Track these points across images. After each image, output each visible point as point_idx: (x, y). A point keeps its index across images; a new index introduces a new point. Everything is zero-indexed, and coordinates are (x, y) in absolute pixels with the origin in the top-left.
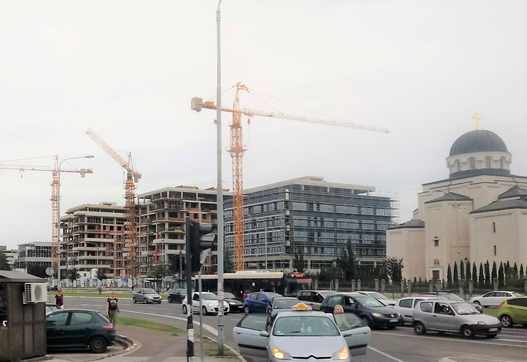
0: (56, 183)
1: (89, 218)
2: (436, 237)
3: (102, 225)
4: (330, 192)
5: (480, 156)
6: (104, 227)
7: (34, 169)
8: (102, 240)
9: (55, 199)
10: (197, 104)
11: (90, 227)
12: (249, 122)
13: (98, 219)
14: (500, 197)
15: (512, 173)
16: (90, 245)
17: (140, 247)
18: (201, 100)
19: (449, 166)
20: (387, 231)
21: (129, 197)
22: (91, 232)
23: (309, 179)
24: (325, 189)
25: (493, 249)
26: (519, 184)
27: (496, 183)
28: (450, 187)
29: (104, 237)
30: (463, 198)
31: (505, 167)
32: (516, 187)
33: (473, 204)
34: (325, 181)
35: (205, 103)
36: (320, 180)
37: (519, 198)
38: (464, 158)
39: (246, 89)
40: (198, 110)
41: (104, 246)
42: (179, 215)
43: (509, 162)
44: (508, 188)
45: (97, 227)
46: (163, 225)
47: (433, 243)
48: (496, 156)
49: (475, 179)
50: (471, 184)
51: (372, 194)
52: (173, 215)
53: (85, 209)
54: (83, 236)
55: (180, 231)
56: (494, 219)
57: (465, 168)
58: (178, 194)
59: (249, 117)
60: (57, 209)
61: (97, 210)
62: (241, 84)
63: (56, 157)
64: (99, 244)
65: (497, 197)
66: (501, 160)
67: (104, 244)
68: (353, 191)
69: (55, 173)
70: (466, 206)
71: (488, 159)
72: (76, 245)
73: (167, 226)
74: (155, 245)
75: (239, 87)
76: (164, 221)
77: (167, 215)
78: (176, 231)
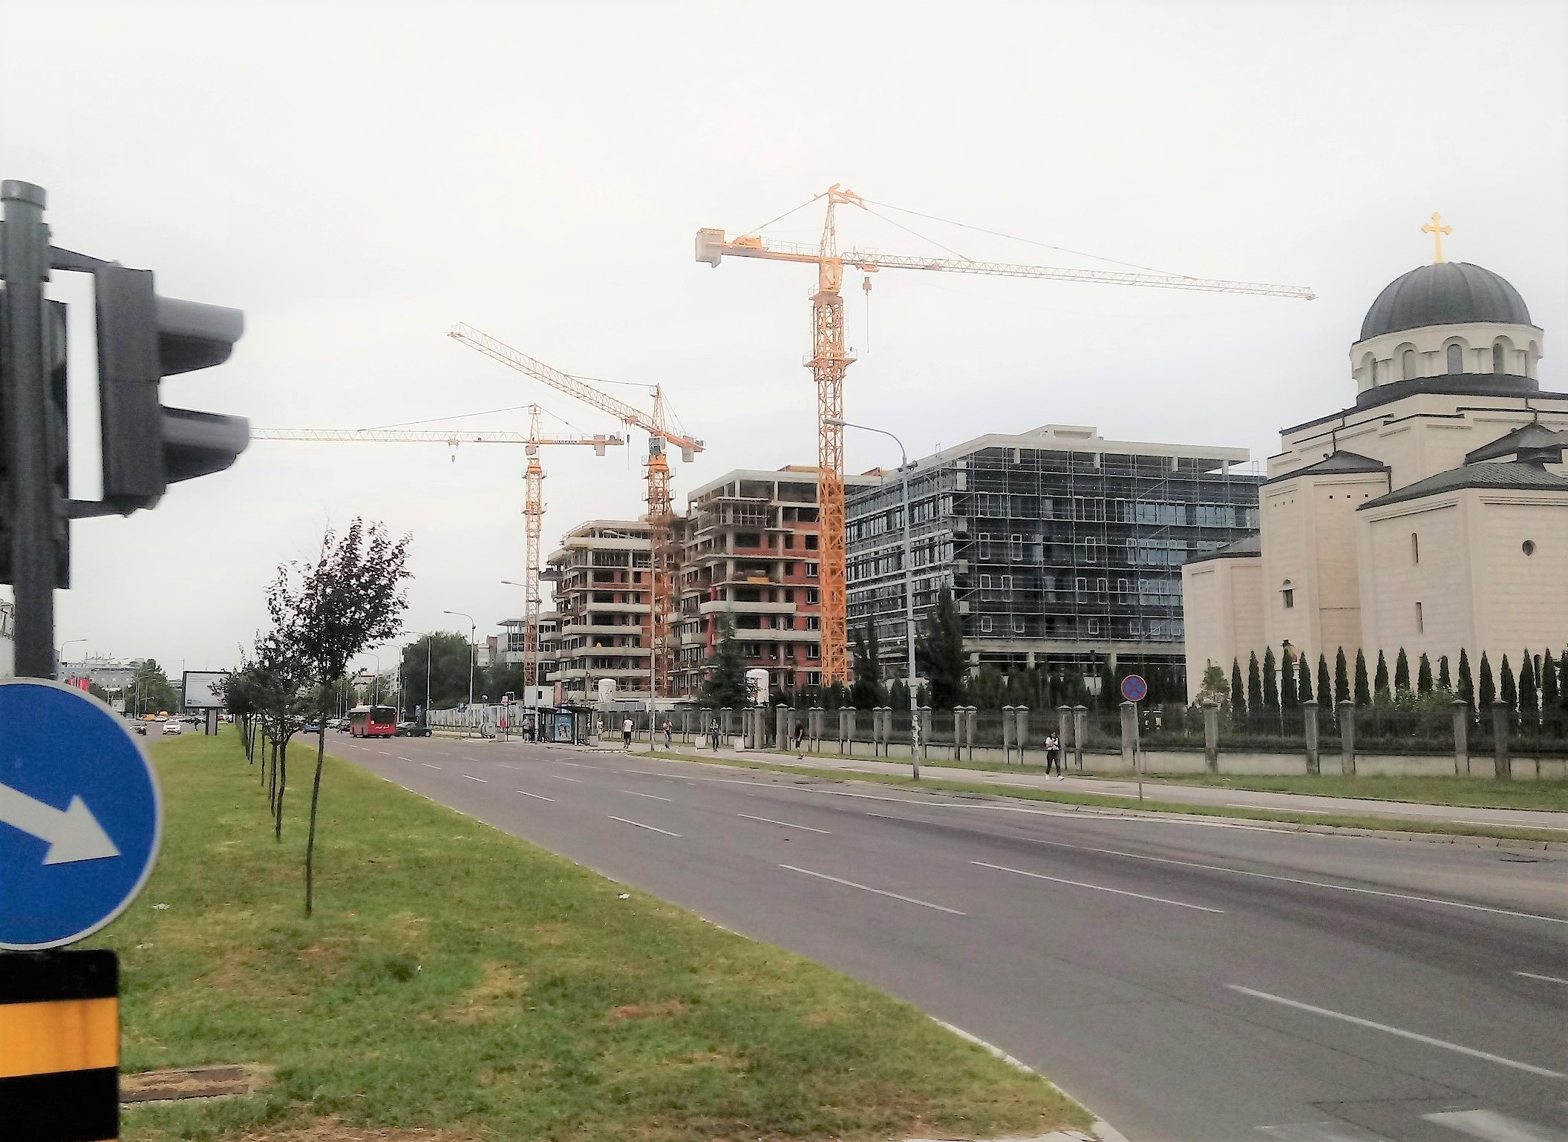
0: (534, 471)
1: (599, 555)
2: (1288, 582)
3: (631, 569)
4: (1101, 465)
5: (1430, 338)
6: (637, 575)
7: (482, 440)
8: (632, 607)
9: (534, 510)
10: (708, 246)
11: (599, 576)
12: (867, 286)
13: (620, 556)
14: (1472, 458)
15: (1543, 388)
16: (601, 618)
17: (687, 624)
18: (718, 234)
19: (1356, 374)
20: (1183, 567)
21: (658, 497)
22: (603, 587)
23: (1051, 433)
24: (1089, 457)
25: (1413, 611)
26: (1541, 417)
27: (1461, 416)
28: (1338, 435)
29: (638, 600)
30: (1364, 465)
31: (1513, 367)
32: (1533, 426)
33: (1390, 476)
34: (1101, 438)
35: (734, 242)
36: (1087, 434)
37: (1514, 457)
38: (1385, 346)
39: (857, 201)
40: (715, 262)
41: (637, 623)
42: (764, 541)
43: (1531, 353)
44: (1505, 430)
45: (617, 576)
46: (722, 566)
47: (1281, 599)
48: (1480, 335)
49: (1399, 408)
50: (1386, 423)
51: (1234, 470)
52: (745, 539)
53: (591, 533)
54: (584, 598)
55: (764, 581)
56: (1417, 524)
57: (1389, 376)
58: (768, 487)
59: (867, 274)
60: (534, 534)
62: (842, 189)
63: (533, 408)
64: (623, 618)
65: (1463, 460)
66: (1497, 350)
67: (638, 618)
68: (1175, 463)
69: (532, 446)
70: (1373, 486)
71: (1454, 346)
72: (576, 621)
73: (730, 569)
74: (708, 617)
75: (836, 197)
76: (723, 555)
77: (730, 541)
78: (752, 581)
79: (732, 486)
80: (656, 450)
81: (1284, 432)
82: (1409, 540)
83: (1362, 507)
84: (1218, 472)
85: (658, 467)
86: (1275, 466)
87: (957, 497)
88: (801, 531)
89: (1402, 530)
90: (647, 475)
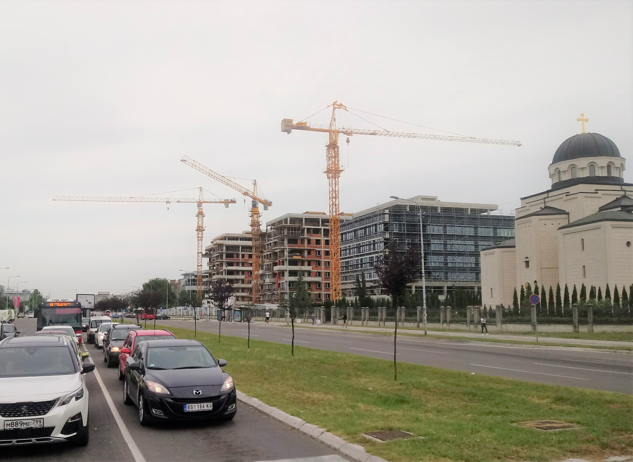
0: (200, 214)
1: (228, 247)
2: (527, 258)
3: (241, 253)
4: (441, 212)
5: (583, 162)
6: (243, 256)
7: (180, 201)
8: (241, 268)
9: (200, 229)
10: (287, 126)
11: (228, 256)
12: (348, 141)
13: (236, 247)
14: (601, 209)
15: (626, 181)
16: (230, 273)
17: (267, 275)
18: (291, 121)
19: (551, 176)
20: (481, 252)
21: (255, 224)
22: (230, 260)
23: (420, 199)
24: (436, 208)
25: (581, 269)
26: (627, 193)
27: (597, 193)
28: (546, 200)
29: (243, 265)
30: (558, 212)
31: (615, 174)
32: (624, 197)
33: (569, 217)
34: (439, 201)
35: (296, 124)
36: (433, 199)
37: (620, 209)
38: (564, 165)
39: (344, 108)
40: (289, 132)
41: (243, 274)
42: (299, 242)
43: (622, 168)
44: (614, 198)
45: (235, 256)
46: (283, 251)
47: (524, 264)
48: (602, 161)
49: (572, 190)
50: (567, 195)
51: (493, 213)
52: (292, 241)
53: (224, 238)
54: (222, 264)
55: (300, 258)
56: (583, 235)
57: (566, 177)
58: (301, 220)
59: (348, 137)
60: (200, 239)
61: (236, 239)
62: (338, 103)
63: (200, 189)
64: (237, 272)
65: (598, 210)
66: (609, 166)
67: (243, 272)
68: (469, 210)
69: (200, 204)
70: (562, 220)
71: (592, 166)
72: (218, 274)
73: (286, 253)
74: (276, 272)
75: (336, 106)
76: (283, 247)
77: (286, 242)
78: (295, 257)
79: (286, 220)
80: (254, 205)
81: (522, 199)
82: (580, 242)
83: (560, 228)
84: (486, 214)
85: (255, 212)
86: (519, 212)
87: (385, 224)
88: (314, 238)
89: (577, 238)
90: (251, 215)
